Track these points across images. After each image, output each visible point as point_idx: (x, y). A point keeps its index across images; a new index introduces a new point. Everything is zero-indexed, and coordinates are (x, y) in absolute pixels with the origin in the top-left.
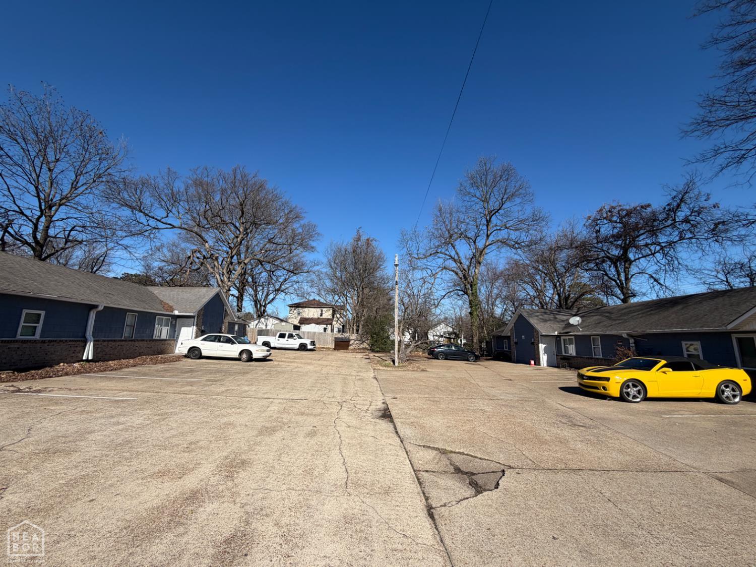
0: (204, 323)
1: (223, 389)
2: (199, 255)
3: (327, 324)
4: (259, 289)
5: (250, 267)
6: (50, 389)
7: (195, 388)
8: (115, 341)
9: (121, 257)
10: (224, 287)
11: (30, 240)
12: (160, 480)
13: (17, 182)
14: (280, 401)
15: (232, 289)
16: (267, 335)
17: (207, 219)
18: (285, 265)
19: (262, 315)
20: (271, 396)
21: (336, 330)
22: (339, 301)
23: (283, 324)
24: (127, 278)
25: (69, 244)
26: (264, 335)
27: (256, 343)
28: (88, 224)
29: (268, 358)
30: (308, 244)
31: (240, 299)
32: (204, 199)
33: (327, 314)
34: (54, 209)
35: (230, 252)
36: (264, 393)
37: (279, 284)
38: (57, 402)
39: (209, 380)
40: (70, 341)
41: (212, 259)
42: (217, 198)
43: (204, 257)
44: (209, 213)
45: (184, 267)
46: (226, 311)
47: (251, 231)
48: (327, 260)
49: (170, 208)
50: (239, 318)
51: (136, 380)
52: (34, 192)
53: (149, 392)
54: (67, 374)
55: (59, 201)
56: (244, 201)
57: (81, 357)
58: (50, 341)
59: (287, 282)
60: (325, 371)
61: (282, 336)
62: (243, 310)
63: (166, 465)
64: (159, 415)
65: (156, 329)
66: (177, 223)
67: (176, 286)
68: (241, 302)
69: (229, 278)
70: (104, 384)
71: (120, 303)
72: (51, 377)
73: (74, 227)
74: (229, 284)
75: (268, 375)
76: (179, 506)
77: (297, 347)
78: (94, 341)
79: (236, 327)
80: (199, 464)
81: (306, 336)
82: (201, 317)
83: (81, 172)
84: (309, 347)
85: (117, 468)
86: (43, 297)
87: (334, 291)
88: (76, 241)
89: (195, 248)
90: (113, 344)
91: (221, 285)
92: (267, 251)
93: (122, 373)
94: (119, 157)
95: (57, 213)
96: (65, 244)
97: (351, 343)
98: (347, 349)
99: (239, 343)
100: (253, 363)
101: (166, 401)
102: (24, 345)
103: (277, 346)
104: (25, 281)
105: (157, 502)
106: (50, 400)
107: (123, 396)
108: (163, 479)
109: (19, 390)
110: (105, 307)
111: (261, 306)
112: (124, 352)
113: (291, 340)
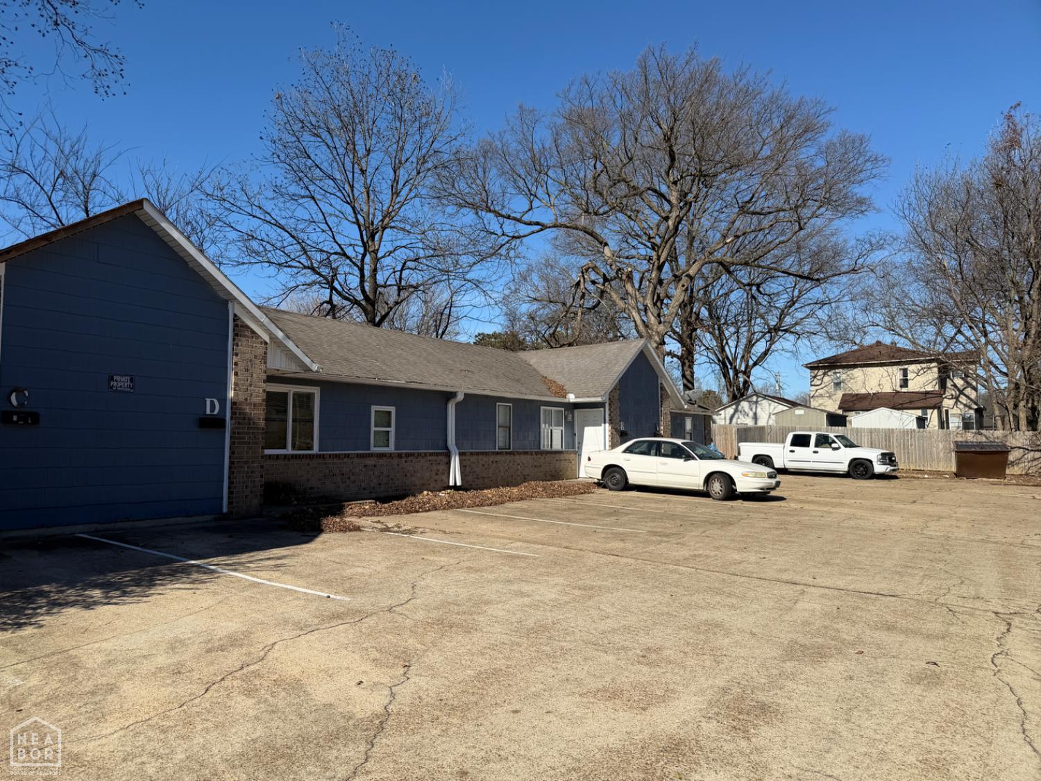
0: (624, 416)
1: (685, 552)
2: (593, 276)
3: (924, 408)
4: (727, 334)
5: (701, 283)
6: (421, 530)
7: (629, 545)
8: (486, 454)
9: (472, 302)
10: (650, 337)
11: (360, 297)
12: (609, 704)
13: (331, 205)
14: (822, 591)
15: (667, 339)
16: (761, 440)
17: (601, 194)
18: (787, 264)
19: (742, 395)
20: (797, 578)
21: (955, 423)
22: (960, 338)
23: (799, 412)
24: (483, 340)
25: (404, 294)
26: (753, 440)
27: (736, 458)
28: (422, 253)
29: (773, 493)
30: (846, 197)
31: (687, 359)
32: (589, 150)
33: (923, 379)
34: (377, 237)
35: (655, 258)
36: (780, 571)
37: (777, 313)
38: (433, 550)
39: (655, 534)
40: (431, 454)
41: (621, 279)
42: (616, 140)
43: (606, 279)
44: (604, 179)
45: (571, 306)
46: (663, 388)
47: (696, 197)
48: (908, 227)
49: (534, 190)
50: (690, 402)
51: (528, 523)
52: (351, 217)
53: (553, 545)
54: (435, 508)
55: (380, 223)
56: (672, 129)
57: (446, 480)
58: (408, 455)
59: (797, 305)
60: (935, 529)
61: (801, 441)
62: (696, 385)
63: (613, 680)
64: (580, 589)
65: (542, 431)
66: (547, 217)
67: (561, 346)
68: (691, 367)
69: (659, 315)
70: (485, 527)
71: (486, 387)
72: (417, 512)
73: (405, 263)
74: (661, 328)
75: (779, 532)
76: (653, 759)
77: (844, 467)
78: (461, 454)
79: (689, 425)
80: (673, 691)
81: (865, 440)
82: (617, 404)
83: (400, 163)
84: (879, 468)
85: (538, 669)
86: (390, 384)
87: (938, 315)
88: (412, 286)
89: (584, 262)
90: (485, 459)
91: (644, 334)
92: (737, 237)
93: (506, 511)
94: (444, 114)
95: (382, 244)
96: (399, 295)
97: (1011, 458)
98: (1002, 475)
99: (702, 457)
100: (739, 503)
101: (585, 565)
102: (381, 462)
103: (790, 465)
104: (366, 360)
105: (612, 741)
106: (426, 546)
107: (517, 549)
108: (614, 703)
109: (387, 529)
110: (465, 395)
111: (736, 373)
112: (502, 474)
113: (825, 452)
